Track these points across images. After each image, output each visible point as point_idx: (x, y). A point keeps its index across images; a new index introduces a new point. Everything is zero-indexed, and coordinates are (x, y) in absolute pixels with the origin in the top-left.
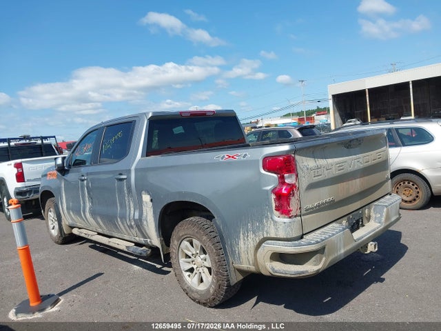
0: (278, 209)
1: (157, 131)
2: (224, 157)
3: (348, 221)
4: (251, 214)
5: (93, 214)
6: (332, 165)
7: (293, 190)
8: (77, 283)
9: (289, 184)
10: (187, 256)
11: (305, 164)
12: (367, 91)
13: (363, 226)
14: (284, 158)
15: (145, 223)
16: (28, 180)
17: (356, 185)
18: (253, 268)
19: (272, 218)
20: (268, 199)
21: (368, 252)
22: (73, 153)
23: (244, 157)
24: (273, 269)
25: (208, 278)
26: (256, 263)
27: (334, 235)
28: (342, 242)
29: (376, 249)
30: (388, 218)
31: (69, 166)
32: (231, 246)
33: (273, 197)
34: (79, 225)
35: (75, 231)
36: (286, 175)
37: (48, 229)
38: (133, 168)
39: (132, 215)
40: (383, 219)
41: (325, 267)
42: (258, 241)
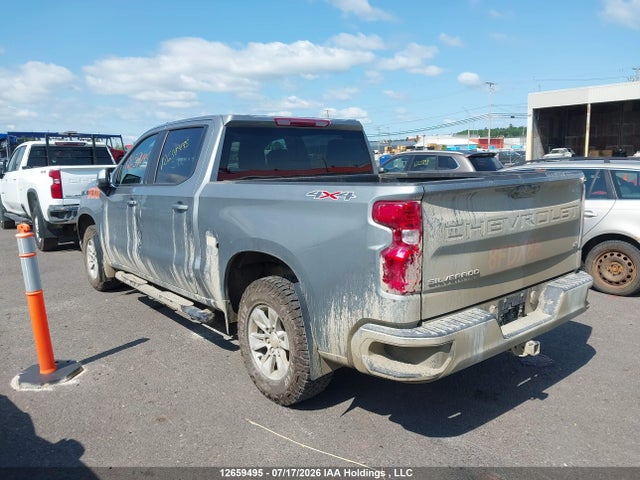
0: (387, 279)
1: (237, 144)
2: (320, 193)
3: (499, 306)
4: (349, 282)
5: (143, 254)
6: (481, 221)
7: (412, 255)
8: (111, 348)
9: (407, 245)
10: (260, 330)
11: (438, 217)
12: (589, 106)
13: (524, 315)
14: (404, 206)
15: (207, 276)
16: (68, 197)
17: (520, 254)
18: (344, 360)
19: (376, 292)
20: (375, 264)
21: (524, 355)
22: (123, 164)
23: (348, 197)
24: (371, 366)
25: (284, 365)
26: (349, 353)
27: (469, 326)
28: (482, 338)
29: (538, 352)
30: (565, 306)
31: (117, 183)
32: (318, 325)
33: (382, 261)
34: (125, 267)
35: (119, 276)
36: (404, 231)
37: (86, 268)
38: (197, 196)
39: (191, 263)
40: (557, 309)
41: (450, 372)
42: (354, 323)
